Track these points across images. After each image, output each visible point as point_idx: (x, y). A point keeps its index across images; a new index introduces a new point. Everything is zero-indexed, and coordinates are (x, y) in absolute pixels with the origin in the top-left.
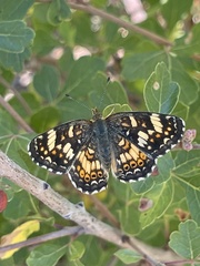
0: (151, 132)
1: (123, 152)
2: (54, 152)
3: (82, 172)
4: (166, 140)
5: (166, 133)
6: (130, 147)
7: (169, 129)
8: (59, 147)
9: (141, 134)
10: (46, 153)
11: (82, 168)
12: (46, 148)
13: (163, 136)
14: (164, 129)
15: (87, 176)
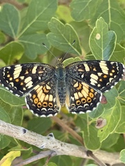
0: (100, 74)
1: (77, 91)
2: (17, 80)
3: (36, 100)
4: (111, 79)
5: (111, 74)
6: (82, 88)
7: (113, 71)
8: (22, 78)
9: (93, 76)
10: (11, 79)
11: (37, 97)
12: (12, 76)
13: (109, 77)
14: (110, 71)
15: (40, 103)
